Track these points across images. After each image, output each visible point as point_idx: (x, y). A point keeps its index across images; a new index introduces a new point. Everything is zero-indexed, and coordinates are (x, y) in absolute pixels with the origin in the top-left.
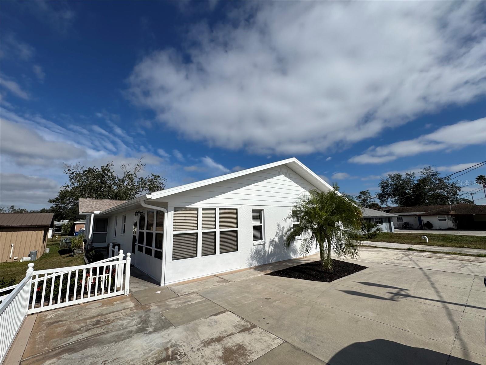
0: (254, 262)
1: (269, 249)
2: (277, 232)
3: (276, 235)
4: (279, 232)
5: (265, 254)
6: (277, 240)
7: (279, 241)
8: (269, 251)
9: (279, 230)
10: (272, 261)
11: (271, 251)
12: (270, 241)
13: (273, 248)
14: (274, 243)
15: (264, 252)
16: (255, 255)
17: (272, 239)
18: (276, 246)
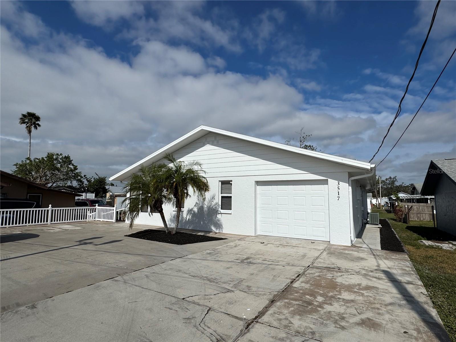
0: (172, 224)
1: (187, 217)
2: (196, 203)
3: (195, 206)
4: (199, 203)
5: (183, 220)
6: (196, 209)
7: (198, 211)
8: (186, 219)
9: (199, 201)
10: (188, 227)
11: (189, 219)
12: (188, 210)
13: (191, 217)
14: (192, 212)
15: (182, 218)
16: (174, 219)
17: (191, 208)
18: (194, 215)
